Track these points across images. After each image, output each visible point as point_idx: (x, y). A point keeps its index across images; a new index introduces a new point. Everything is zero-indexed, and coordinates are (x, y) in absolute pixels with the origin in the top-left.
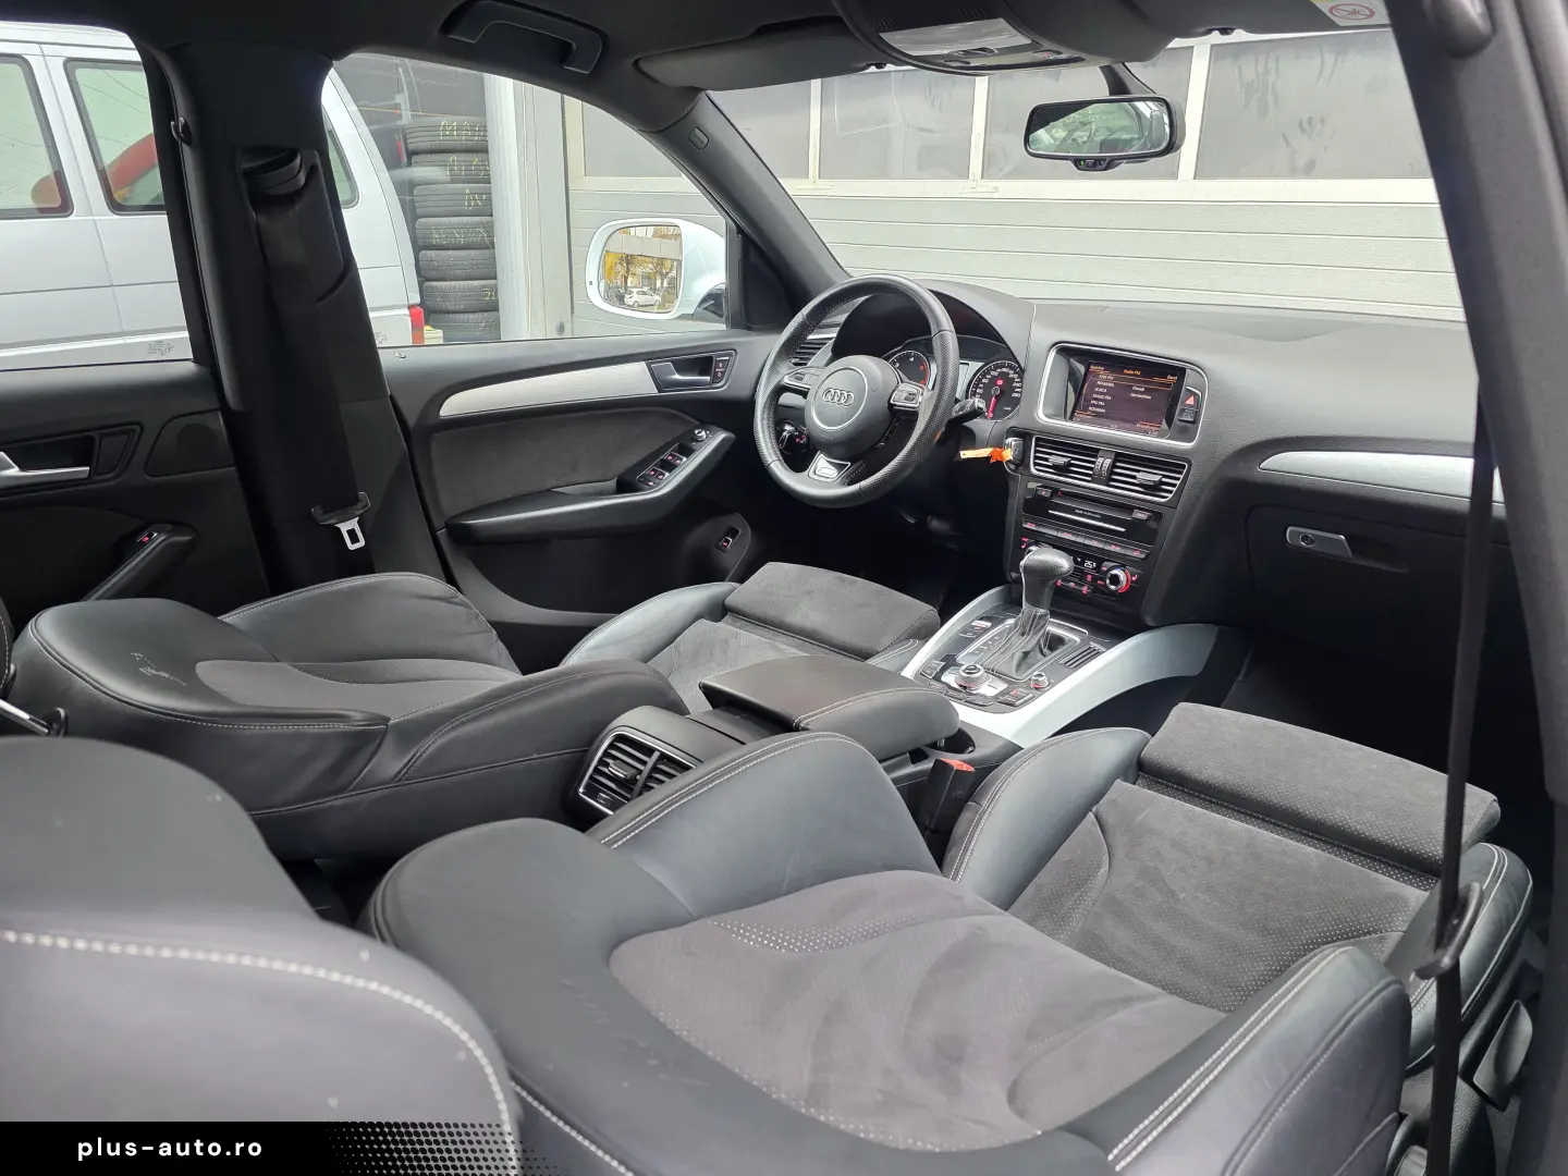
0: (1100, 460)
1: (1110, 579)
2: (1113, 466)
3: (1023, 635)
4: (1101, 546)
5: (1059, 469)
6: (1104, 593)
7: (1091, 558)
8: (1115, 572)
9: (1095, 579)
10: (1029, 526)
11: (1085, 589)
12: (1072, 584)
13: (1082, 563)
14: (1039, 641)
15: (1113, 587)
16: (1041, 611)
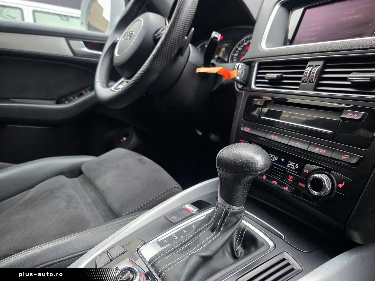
0: (308, 70)
1: (312, 183)
2: (322, 72)
3: (213, 230)
4: (304, 147)
5: (275, 83)
6: (305, 196)
7: (295, 160)
8: (317, 176)
9: (296, 180)
10: (247, 130)
11: (286, 189)
12: (275, 182)
13: (285, 164)
14: (232, 234)
15: (315, 193)
16: (236, 208)
